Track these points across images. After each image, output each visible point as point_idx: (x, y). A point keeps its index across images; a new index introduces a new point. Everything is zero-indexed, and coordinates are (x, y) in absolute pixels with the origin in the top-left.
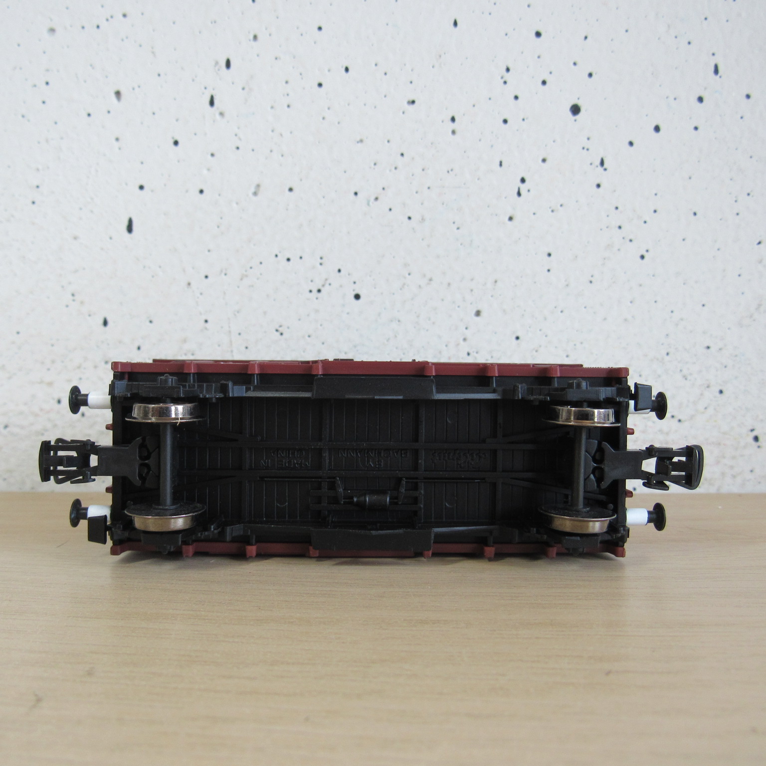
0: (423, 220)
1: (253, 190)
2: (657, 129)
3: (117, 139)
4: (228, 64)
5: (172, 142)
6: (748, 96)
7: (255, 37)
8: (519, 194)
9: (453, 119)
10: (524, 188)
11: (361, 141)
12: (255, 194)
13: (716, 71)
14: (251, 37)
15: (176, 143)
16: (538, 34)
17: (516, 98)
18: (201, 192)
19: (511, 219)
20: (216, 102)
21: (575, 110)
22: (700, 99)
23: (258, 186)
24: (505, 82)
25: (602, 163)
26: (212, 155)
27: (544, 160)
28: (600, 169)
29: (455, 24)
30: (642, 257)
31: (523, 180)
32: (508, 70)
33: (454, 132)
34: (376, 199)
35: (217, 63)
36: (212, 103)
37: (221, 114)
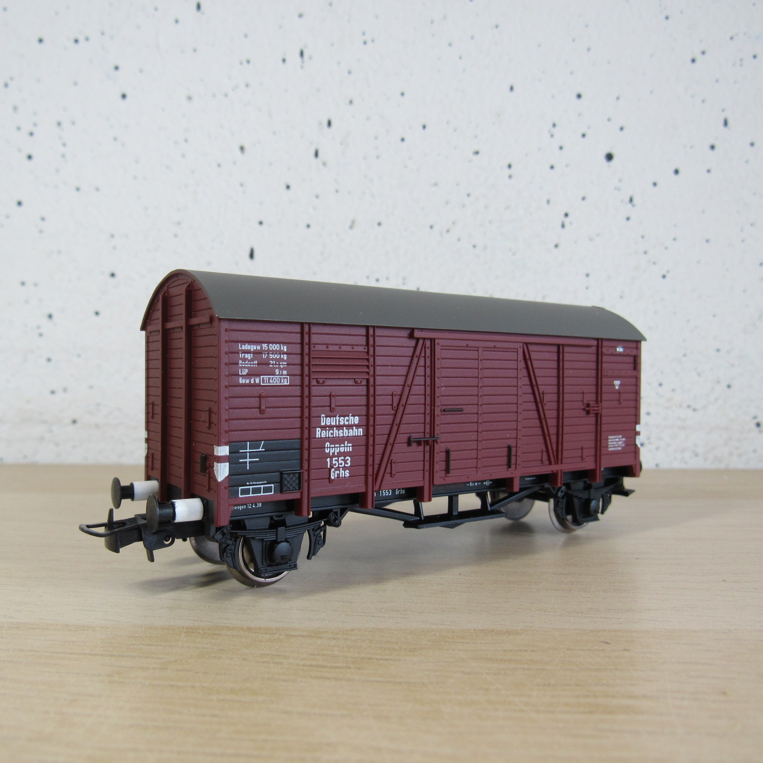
0: (485, 248)
1: (349, 224)
2: (676, 172)
3: (242, 185)
4: (329, 124)
5: (284, 187)
6: (752, 144)
7: (351, 102)
8: (563, 226)
9: (510, 166)
10: (567, 221)
11: (436, 184)
12: (351, 227)
13: (726, 123)
14: (347, 101)
15: (288, 187)
16: (579, 96)
17: (561, 148)
18: (308, 226)
19: (556, 246)
20: (320, 154)
21: (609, 157)
22: (712, 147)
23: (353, 222)
24: (552, 136)
25: (631, 200)
26: (317, 197)
27: (584, 199)
28: (629, 206)
29: (512, 89)
30: (664, 277)
31: (566, 215)
32: (554, 125)
33: (510, 177)
34: (448, 231)
35: (320, 123)
36: (316, 154)
37: (324, 164)
